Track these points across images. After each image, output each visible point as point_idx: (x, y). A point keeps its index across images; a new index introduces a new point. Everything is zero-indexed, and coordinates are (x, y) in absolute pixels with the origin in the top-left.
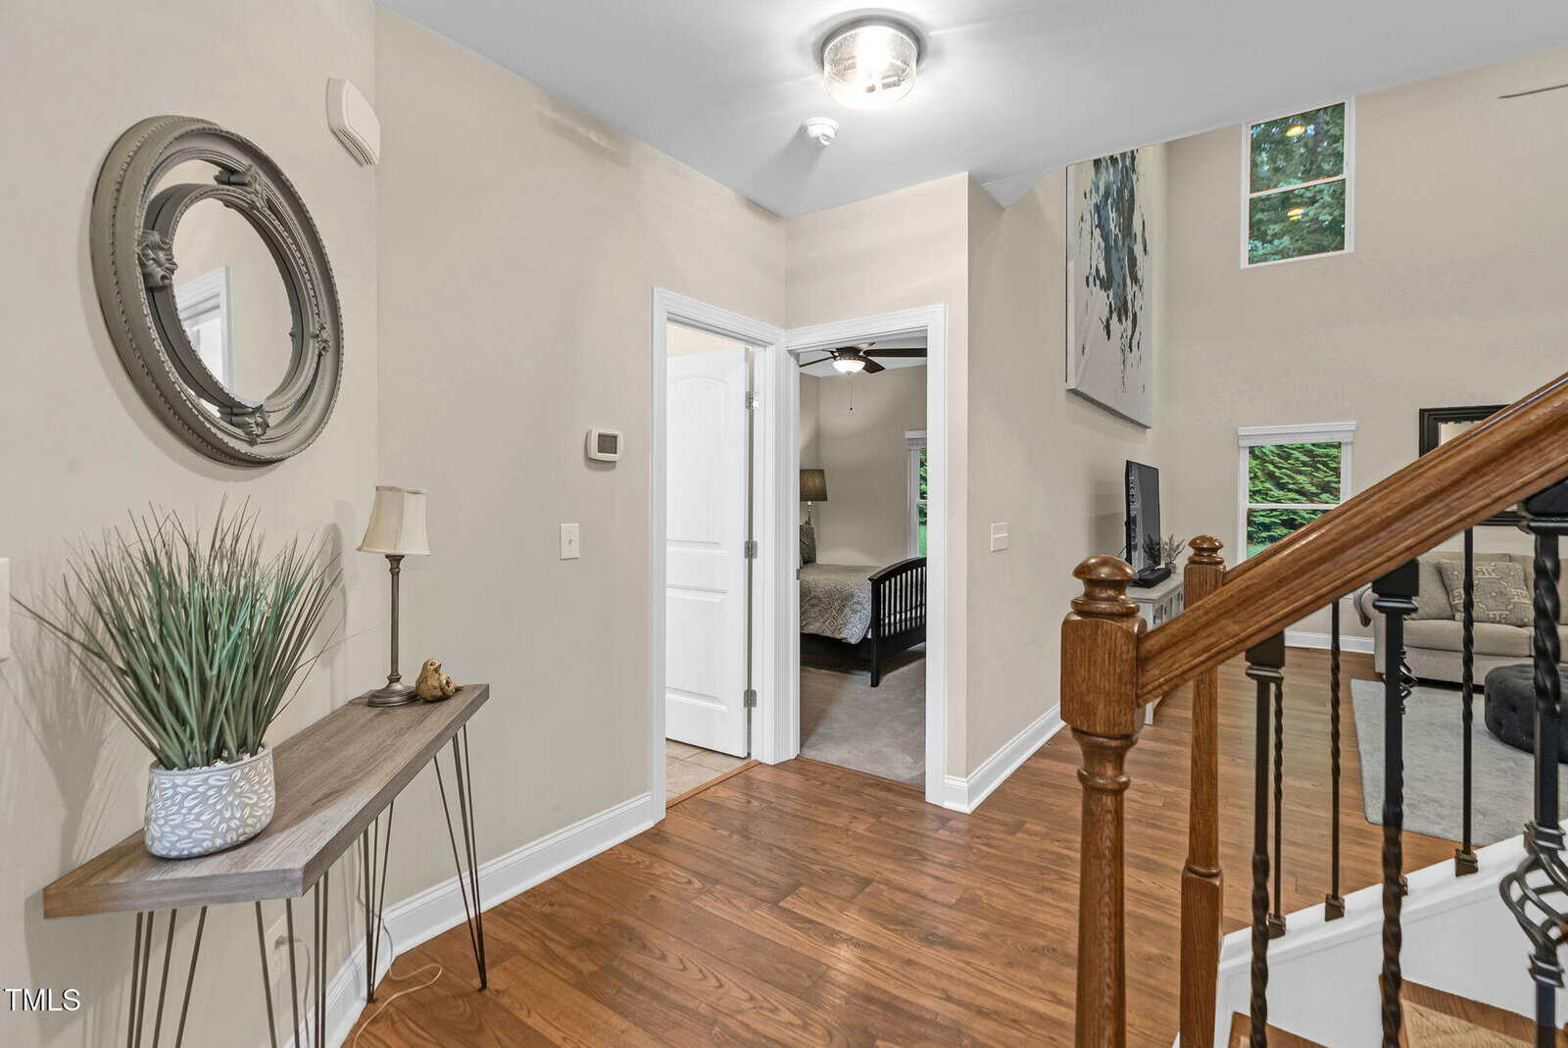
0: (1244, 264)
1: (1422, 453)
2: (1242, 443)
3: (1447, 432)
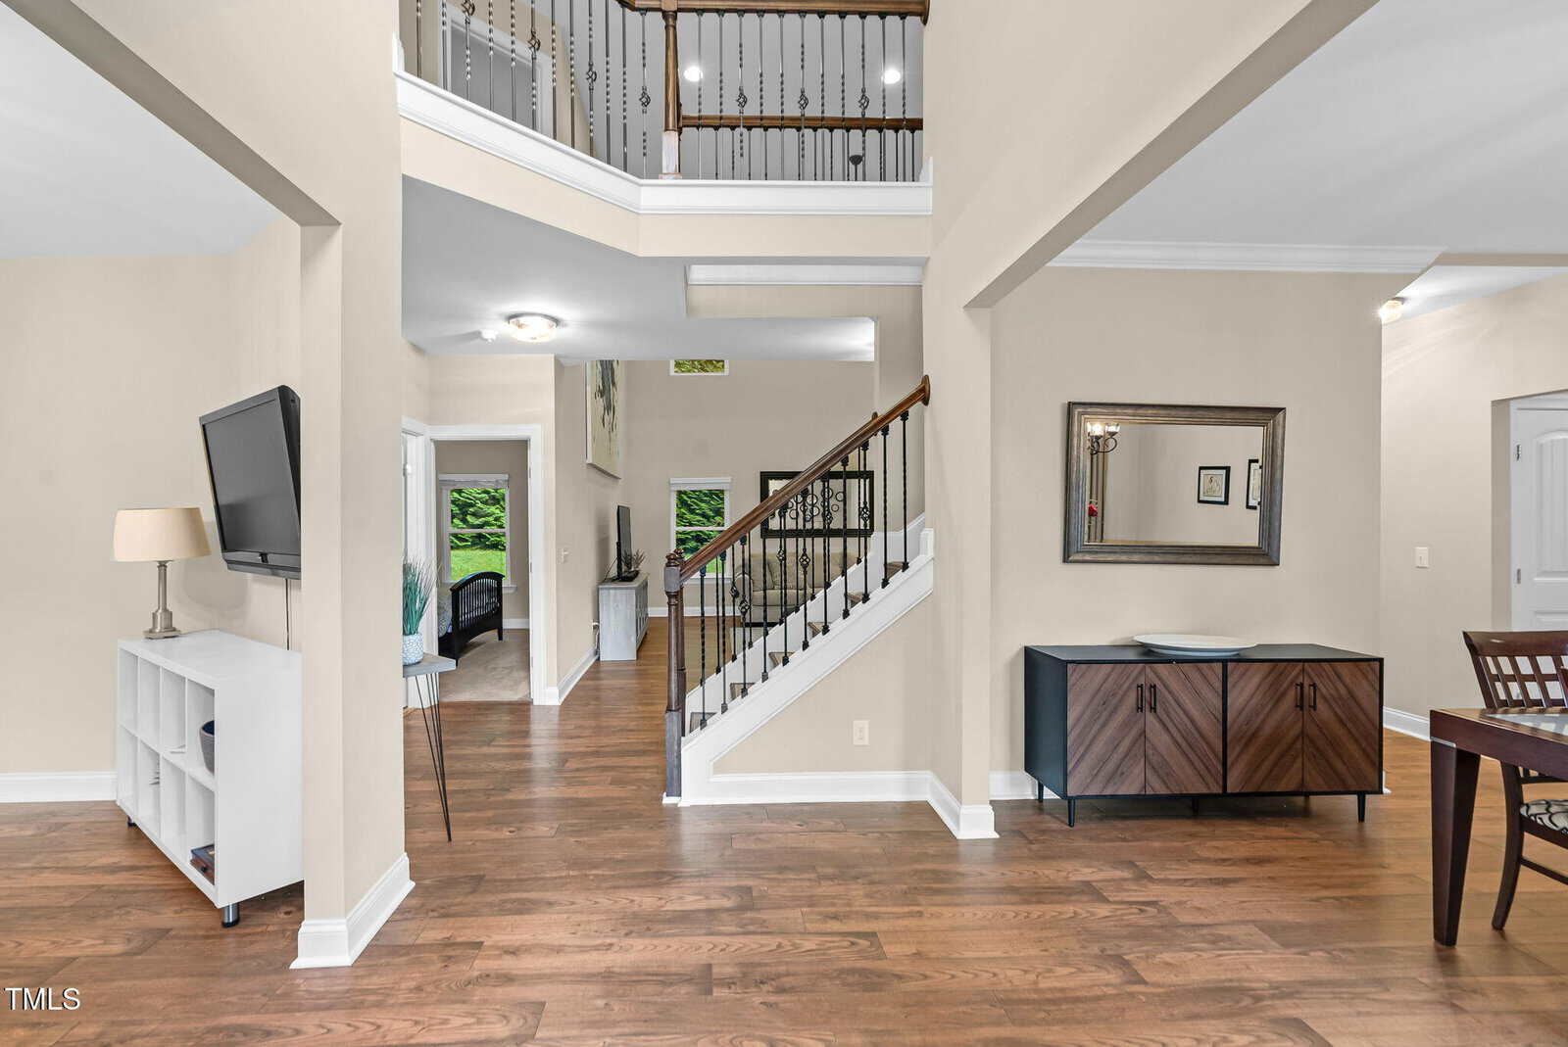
0: (672, 373)
1: (761, 501)
2: (673, 488)
3: (775, 485)
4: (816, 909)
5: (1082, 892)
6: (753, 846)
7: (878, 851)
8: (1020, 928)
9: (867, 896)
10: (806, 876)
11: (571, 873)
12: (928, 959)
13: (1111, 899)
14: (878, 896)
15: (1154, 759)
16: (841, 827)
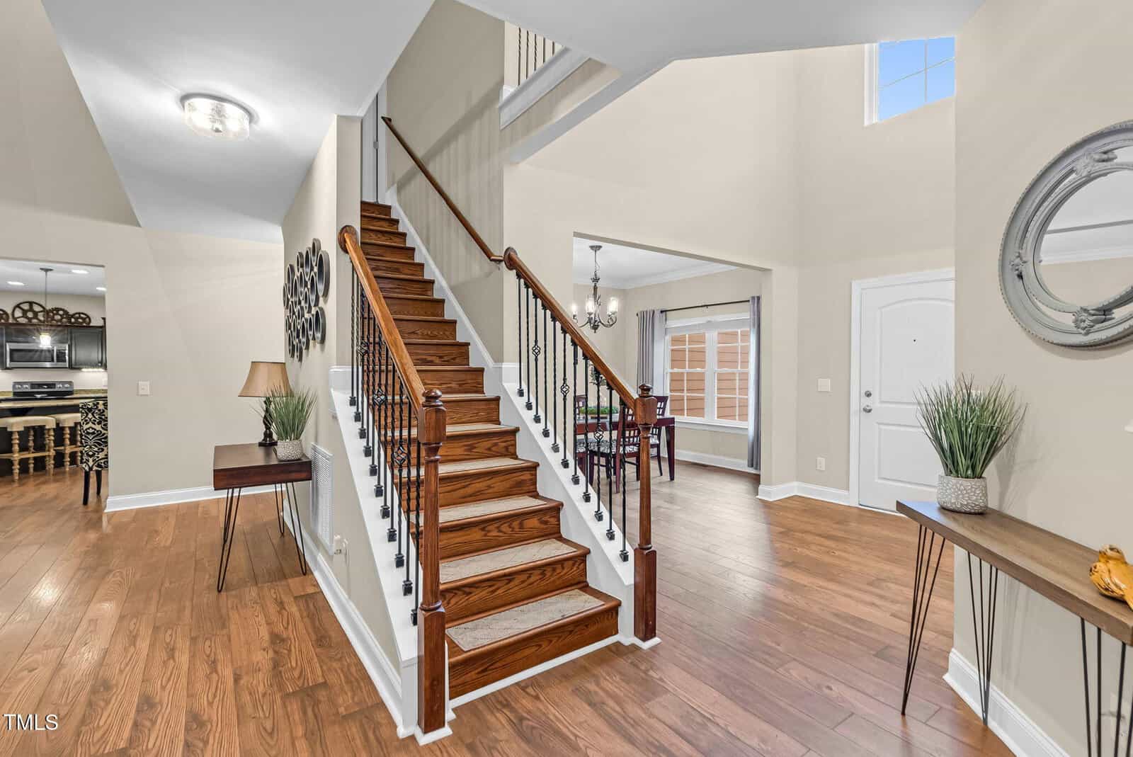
11: (806, 625)
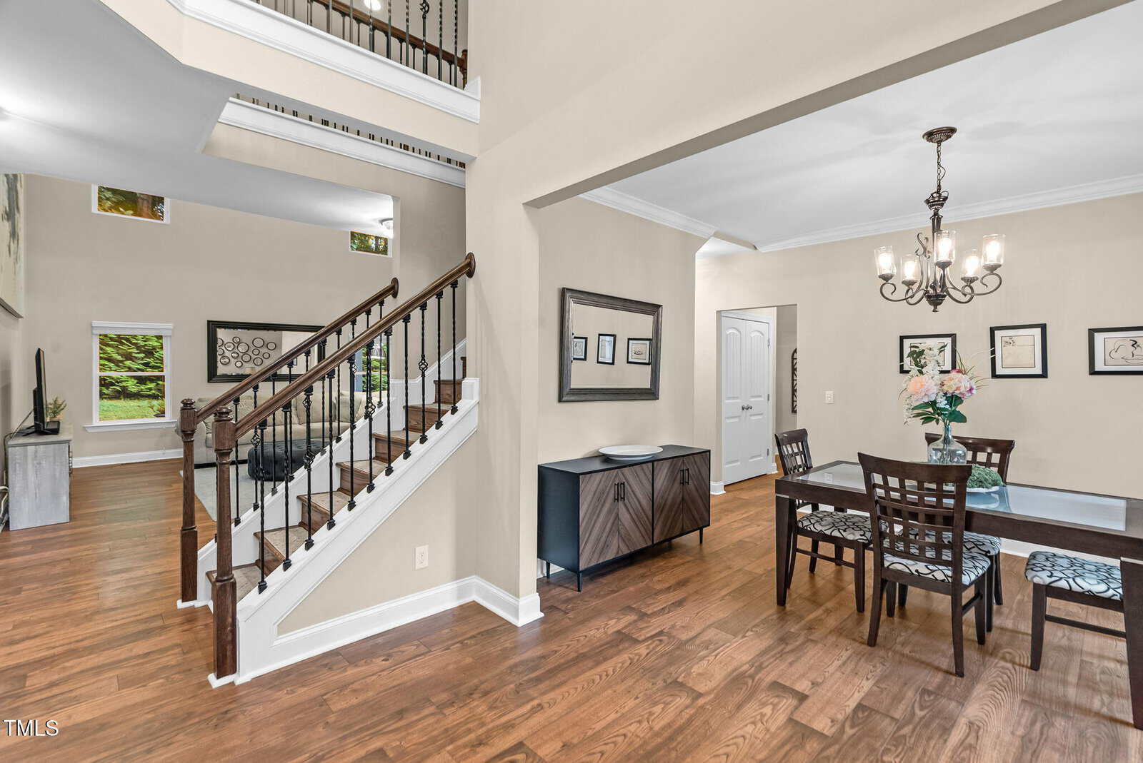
4: (459, 743)
5: (622, 641)
6: (354, 701)
7: (469, 660)
8: (611, 687)
9: (491, 708)
10: (426, 712)
12: (575, 746)
13: (640, 639)
14: (498, 704)
15: (622, 531)
16: (423, 649)
